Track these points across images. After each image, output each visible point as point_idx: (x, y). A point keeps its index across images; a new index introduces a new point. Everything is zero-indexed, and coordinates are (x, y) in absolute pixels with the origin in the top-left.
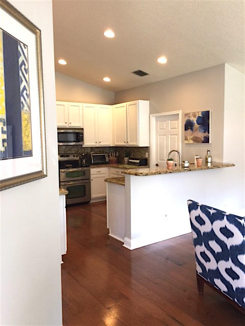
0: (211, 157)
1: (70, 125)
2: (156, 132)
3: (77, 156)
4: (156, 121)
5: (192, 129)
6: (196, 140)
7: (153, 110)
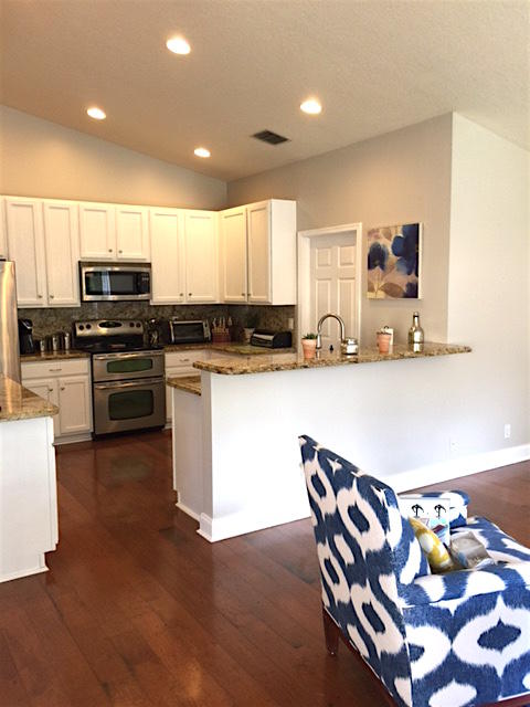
0: (421, 330)
1: (120, 256)
2: (311, 273)
3: (138, 326)
4: (311, 247)
5: (382, 267)
6: (391, 291)
7: (304, 223)
